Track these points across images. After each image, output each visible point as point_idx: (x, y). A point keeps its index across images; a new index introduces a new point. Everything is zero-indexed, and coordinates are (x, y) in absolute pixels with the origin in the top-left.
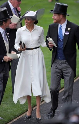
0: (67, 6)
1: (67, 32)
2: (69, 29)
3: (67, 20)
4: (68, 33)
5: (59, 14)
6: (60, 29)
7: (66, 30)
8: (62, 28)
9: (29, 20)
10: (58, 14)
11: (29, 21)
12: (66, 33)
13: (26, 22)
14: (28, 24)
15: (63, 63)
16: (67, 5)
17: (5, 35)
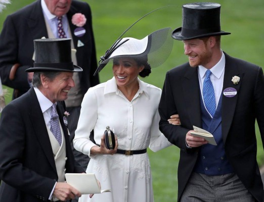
0: (219, 9)
1: (230, 88)
2: (236, 79)
3: (223, 54)
4: (235, 93)
5: (205, 38)
6: (205, 82)
7: (227, 84)
8: (212, 78)
9: (127, 66)
10: (200, 38)
11: (128, 70)
12: (226, 94)
13: (121, 74)
14: (128, 79)
15: (219, 185)
16: (218, 5)
17: (53, 119)
